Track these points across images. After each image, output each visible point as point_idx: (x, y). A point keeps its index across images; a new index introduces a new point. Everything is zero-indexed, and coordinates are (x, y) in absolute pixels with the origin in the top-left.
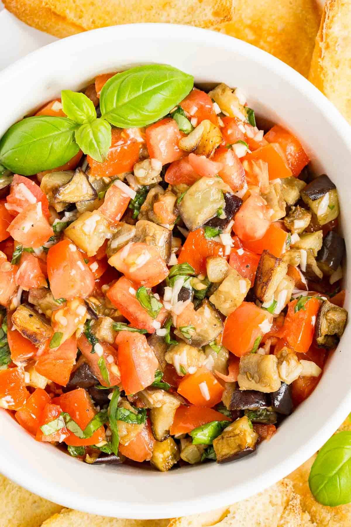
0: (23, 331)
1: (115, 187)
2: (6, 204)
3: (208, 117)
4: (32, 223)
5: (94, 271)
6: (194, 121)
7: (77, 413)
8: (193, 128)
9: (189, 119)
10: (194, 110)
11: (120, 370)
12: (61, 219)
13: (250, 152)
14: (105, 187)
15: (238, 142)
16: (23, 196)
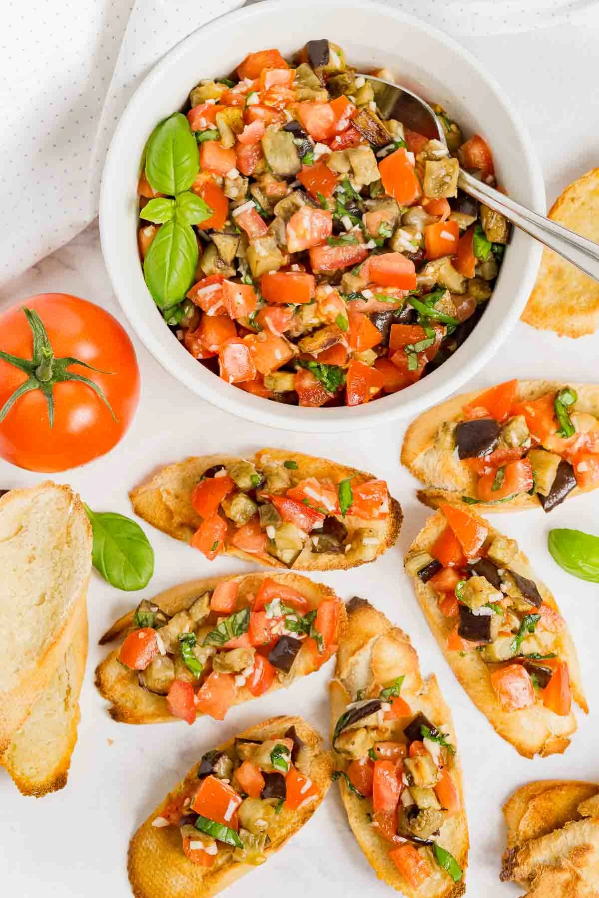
0: (322, 347)
1: (238, 216)
2: (208, 314)
3: (215, 113)
4: (238, 294)
5: (299, 270)
6: (213, 127)
7: (411, 337)
8: (218, 130)
9: (208, 129)
10: (203, 122)
11: (393, 286)
12: (242, 276)
13: (259, 93)
14: (234, 225)
15: (246, 100)
16: (211, 293)
